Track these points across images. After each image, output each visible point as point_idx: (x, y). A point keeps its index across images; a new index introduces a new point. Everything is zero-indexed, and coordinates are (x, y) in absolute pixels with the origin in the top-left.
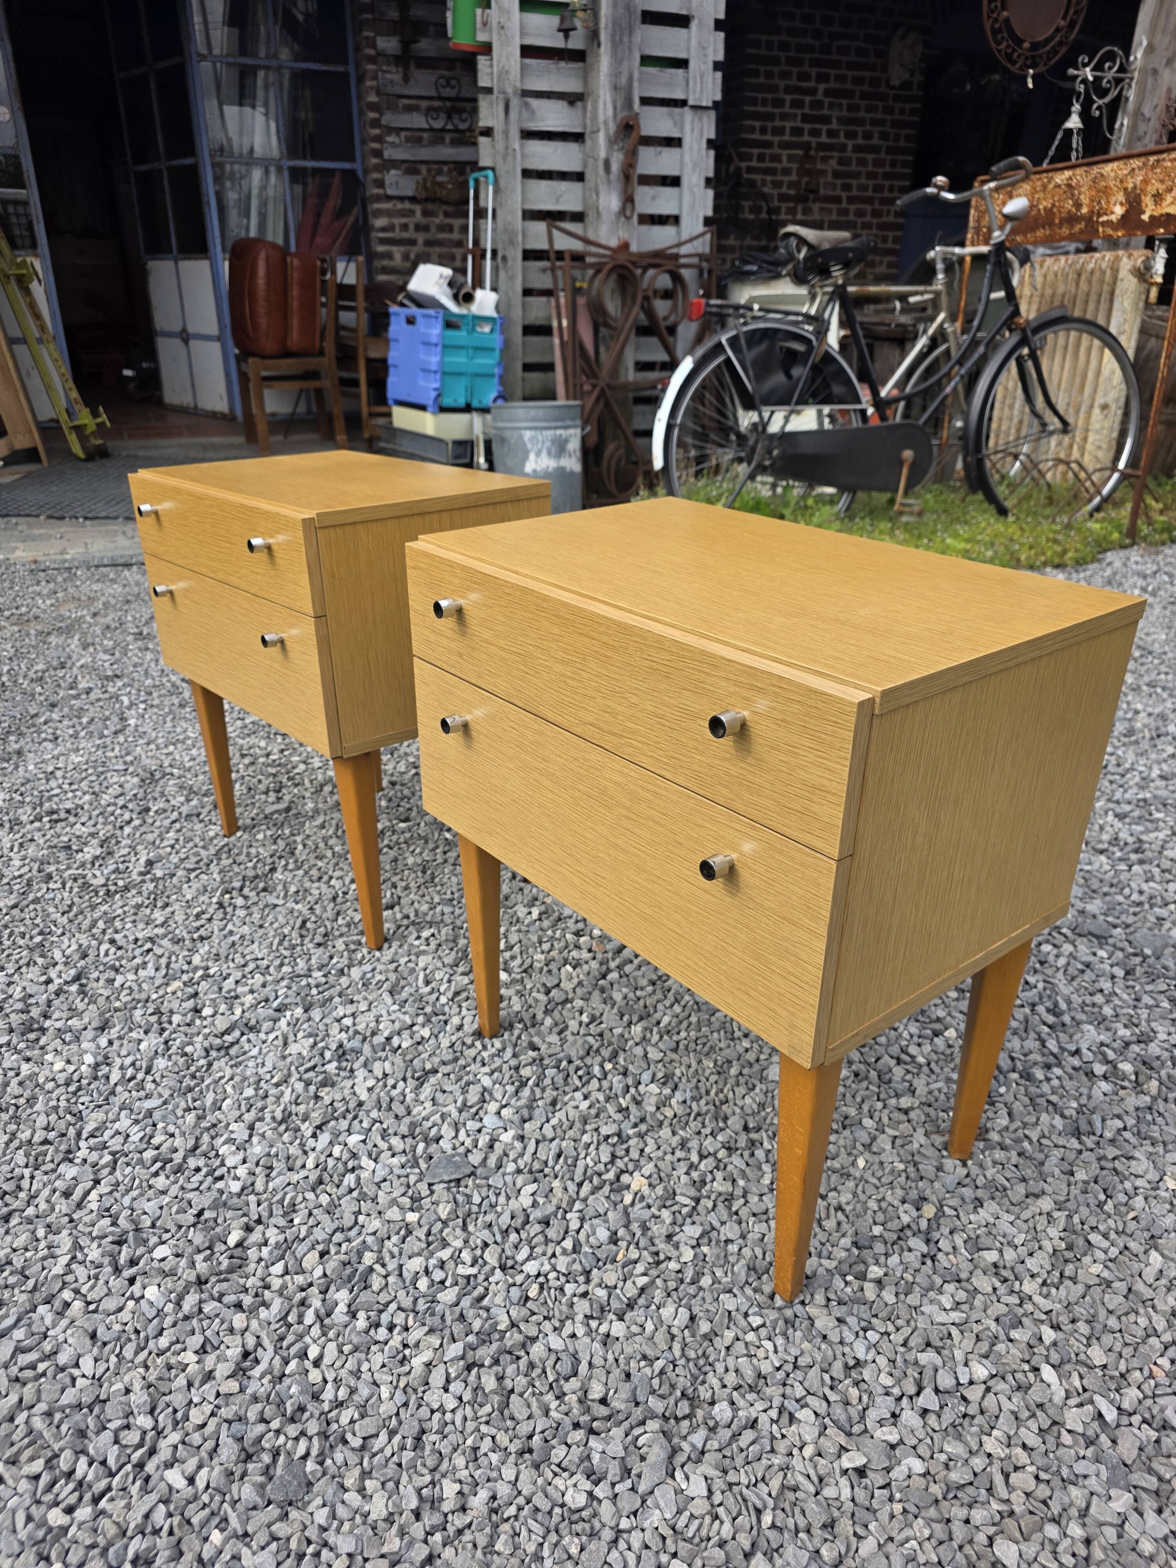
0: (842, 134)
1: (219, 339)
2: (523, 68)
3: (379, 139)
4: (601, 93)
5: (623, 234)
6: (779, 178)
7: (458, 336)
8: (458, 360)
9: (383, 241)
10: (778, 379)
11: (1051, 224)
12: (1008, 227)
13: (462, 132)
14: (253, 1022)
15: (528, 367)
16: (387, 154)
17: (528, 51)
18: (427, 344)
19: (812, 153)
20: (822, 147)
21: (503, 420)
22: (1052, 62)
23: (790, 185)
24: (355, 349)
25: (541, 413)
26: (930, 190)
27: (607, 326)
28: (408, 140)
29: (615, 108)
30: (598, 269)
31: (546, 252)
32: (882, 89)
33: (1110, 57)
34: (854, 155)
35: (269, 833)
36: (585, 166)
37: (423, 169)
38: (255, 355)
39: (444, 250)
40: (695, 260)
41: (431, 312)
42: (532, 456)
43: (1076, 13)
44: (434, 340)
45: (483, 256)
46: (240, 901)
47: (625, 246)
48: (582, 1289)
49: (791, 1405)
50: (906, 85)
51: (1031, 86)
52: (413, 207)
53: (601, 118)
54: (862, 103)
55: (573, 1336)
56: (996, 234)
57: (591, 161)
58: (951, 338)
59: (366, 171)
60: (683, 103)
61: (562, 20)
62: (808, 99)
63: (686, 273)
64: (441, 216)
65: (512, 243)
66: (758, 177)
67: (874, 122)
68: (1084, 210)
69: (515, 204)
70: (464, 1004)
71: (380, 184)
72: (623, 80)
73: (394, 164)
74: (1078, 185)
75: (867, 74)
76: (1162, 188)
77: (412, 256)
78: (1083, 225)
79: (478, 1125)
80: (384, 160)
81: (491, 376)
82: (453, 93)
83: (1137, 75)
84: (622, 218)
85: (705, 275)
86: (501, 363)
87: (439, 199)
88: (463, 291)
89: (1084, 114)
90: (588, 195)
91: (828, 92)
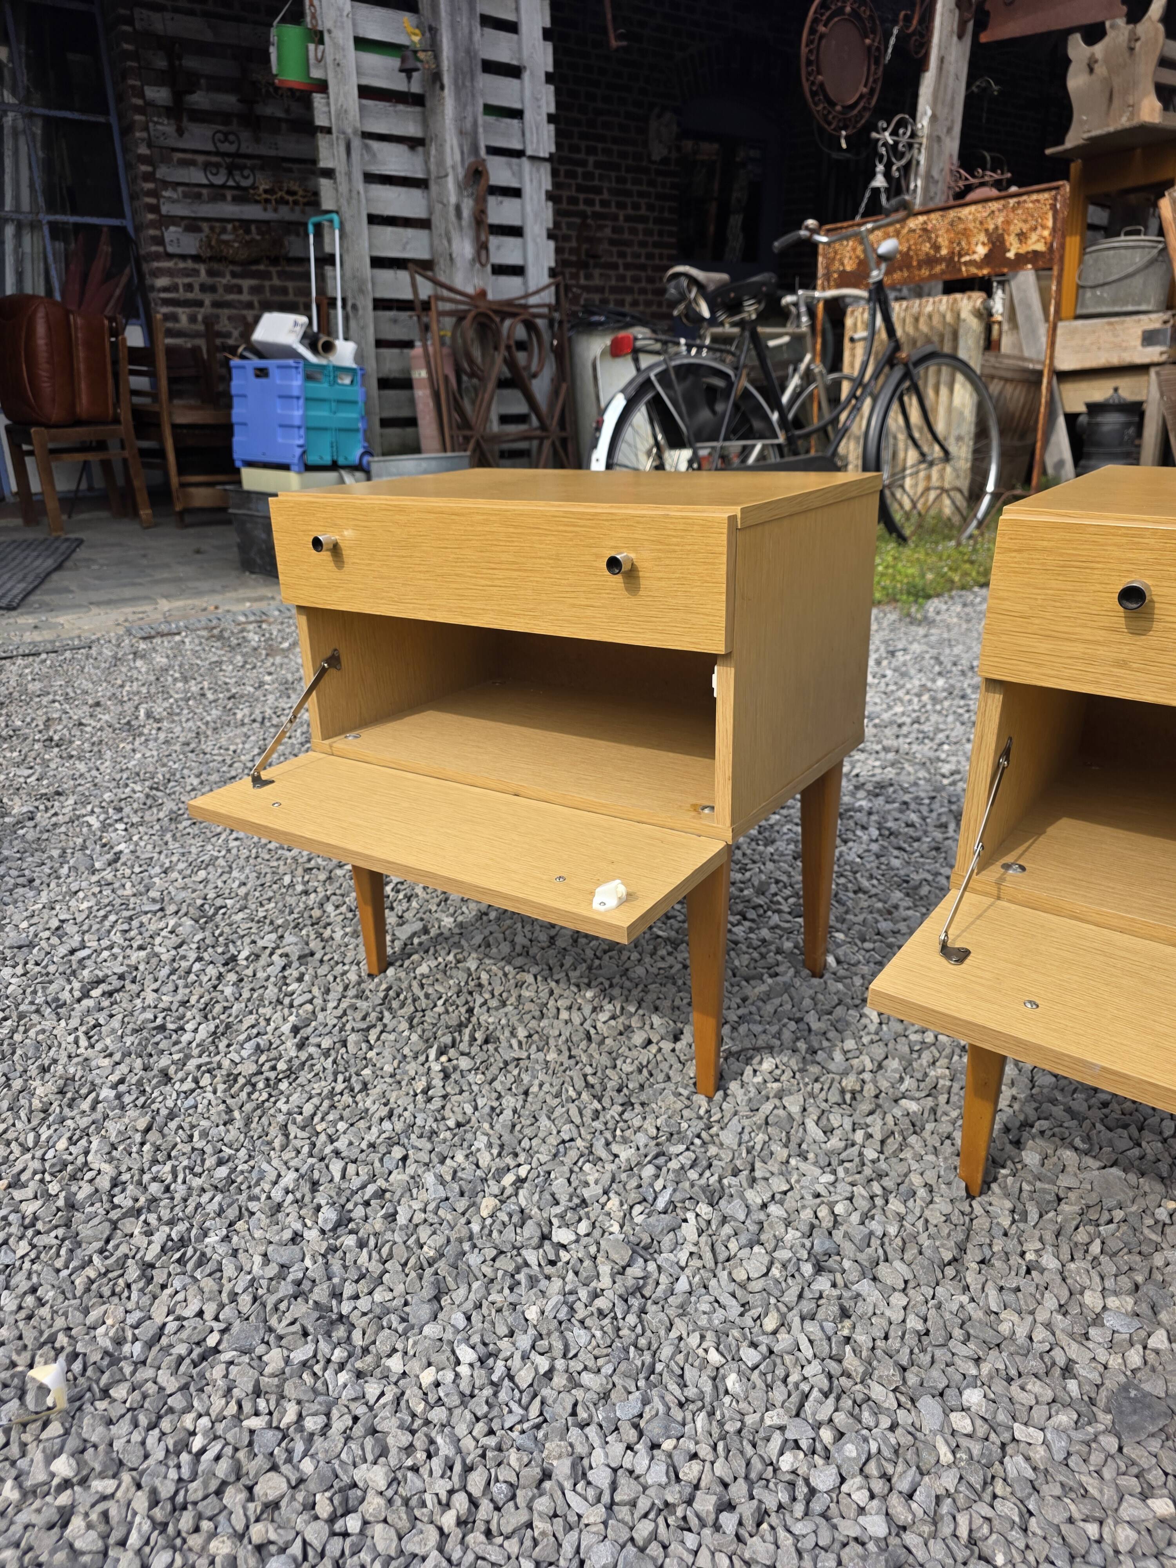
0: (613, 204)
2: (362, 108)
3: (154, 194)
4: (448, 137)
5: (478, 282)
6: (560, 244)
7: (321, 388)
8: (321, 413)
9: (167, 302)
11: (909, 266)
12: (883, 266)
13: (245, 189)
14: (646, 1240)
15: (385, 423)
16: (164, 210)
17: (366, 92)
18: (287, 398)
19: (589, 221)
20: (596, 216)
22: (859, 125)
23: (572, 251)
24: (157, 415)
26: (803, 233)
27: (472, 375)
28: (185, 195)
29: (462, 153)
30: (461, 317)
32: (644, 163)
33: (902, 123)
34: (627, 225)
35: (433, 964)
36: (431, 211)
37: (205, 226)
38: (38, 424)
39: (234, 312)
40: (545, 310)
41: (291, 362)
43: (875, 81)
44: (296, 393)
45: (332, 305)
46: (464, 1063)
47: (483, 294)
50: (665, 161)
51: (844, 146)
52: (196, 266)
53: (449, 162)
54: (629, 176)
56: (875, 273)
57: (438, 207)
58: (818, 378)
59: (138, 228)
60: (519, 154)
61: (403, 61)
62: (580, 170)
63: (541, 323)
64: (228, 277)
65: (361, 291)
67: (641, 194)
68: (944, 252)
69: (362, 250)
70: (907, 1154)
71: (160, 241)
72: (468, 125)
73: (173, 220)
74: (935, 229)
75: (630, 149)
76: (1025, 227)
77: (200, 318)
78: (944, 266)
80: (161, 216)
81: (357, 430)
82: (232, 149)
83: (924, 141)
84: (478, 265)
85: (556, 325)
86: (367, 415)
87: (226, 258)
88: (323, 339)
89: (887, 175)
90: (436, 242)
91: (598, 165)
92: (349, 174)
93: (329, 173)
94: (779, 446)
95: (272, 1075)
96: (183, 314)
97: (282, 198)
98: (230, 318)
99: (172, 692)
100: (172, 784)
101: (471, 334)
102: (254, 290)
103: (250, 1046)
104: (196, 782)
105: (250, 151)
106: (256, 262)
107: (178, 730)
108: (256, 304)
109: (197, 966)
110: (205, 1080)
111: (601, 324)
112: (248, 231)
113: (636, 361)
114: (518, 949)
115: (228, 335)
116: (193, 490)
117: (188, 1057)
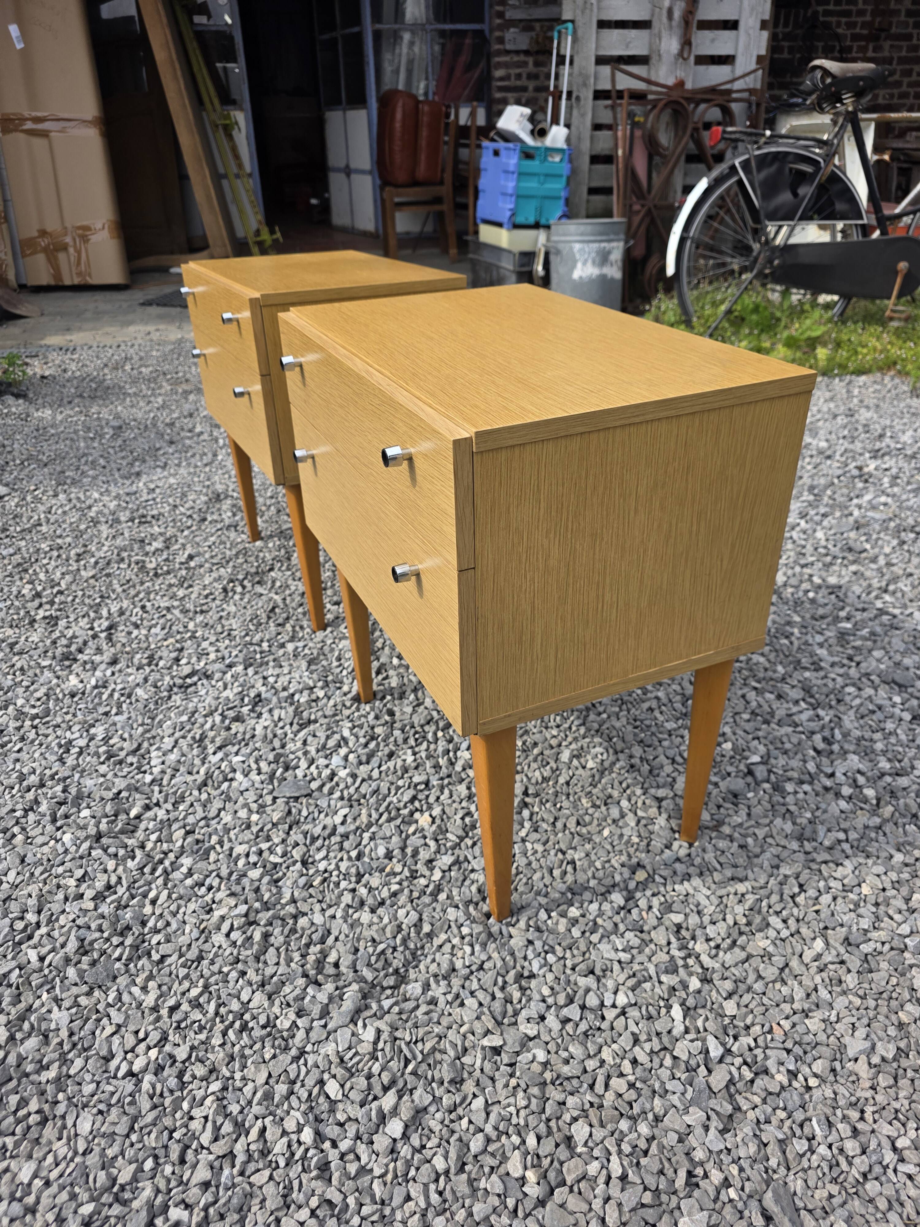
1: (370, 172)
3: (502, 2)
5: (680, 74)
6: (853, 19)
7: (533, 165)
8: (531, 185)
9: (500, 90)
10: (786, 197)
15: (592, 191)
16: (508, 15)
18: (506, 172)
21: (560, 235)
25: (589, 228)
28: (526, 2)
30: (655, 104)
31: (609, 92)
36: (653, 15)
37: (537, 26)
38: (392, 185)
40: (745, 95)
41: (511, 145)
42: (579, 265)
44: (512, 168)
45: (560, 97)
47: (681, 84)
48: (351, 886)
49: (464, 994)
52: (526, 59)
55: (334, 917)
57: (657, 10)
59: (492, 30)
63: (734, 106)
65: (585, 85)
66: (833, 19)
69: (590, 50)
71: (501, 41)
73: (513, 23)
79: (326, 762)
80: (505, 20)
81: (558, 198)
84: (681, 59)
86: (572, 186)
88: (538, 127)
90: (653, 40)
94: (863, 226)
96: (511, 99)
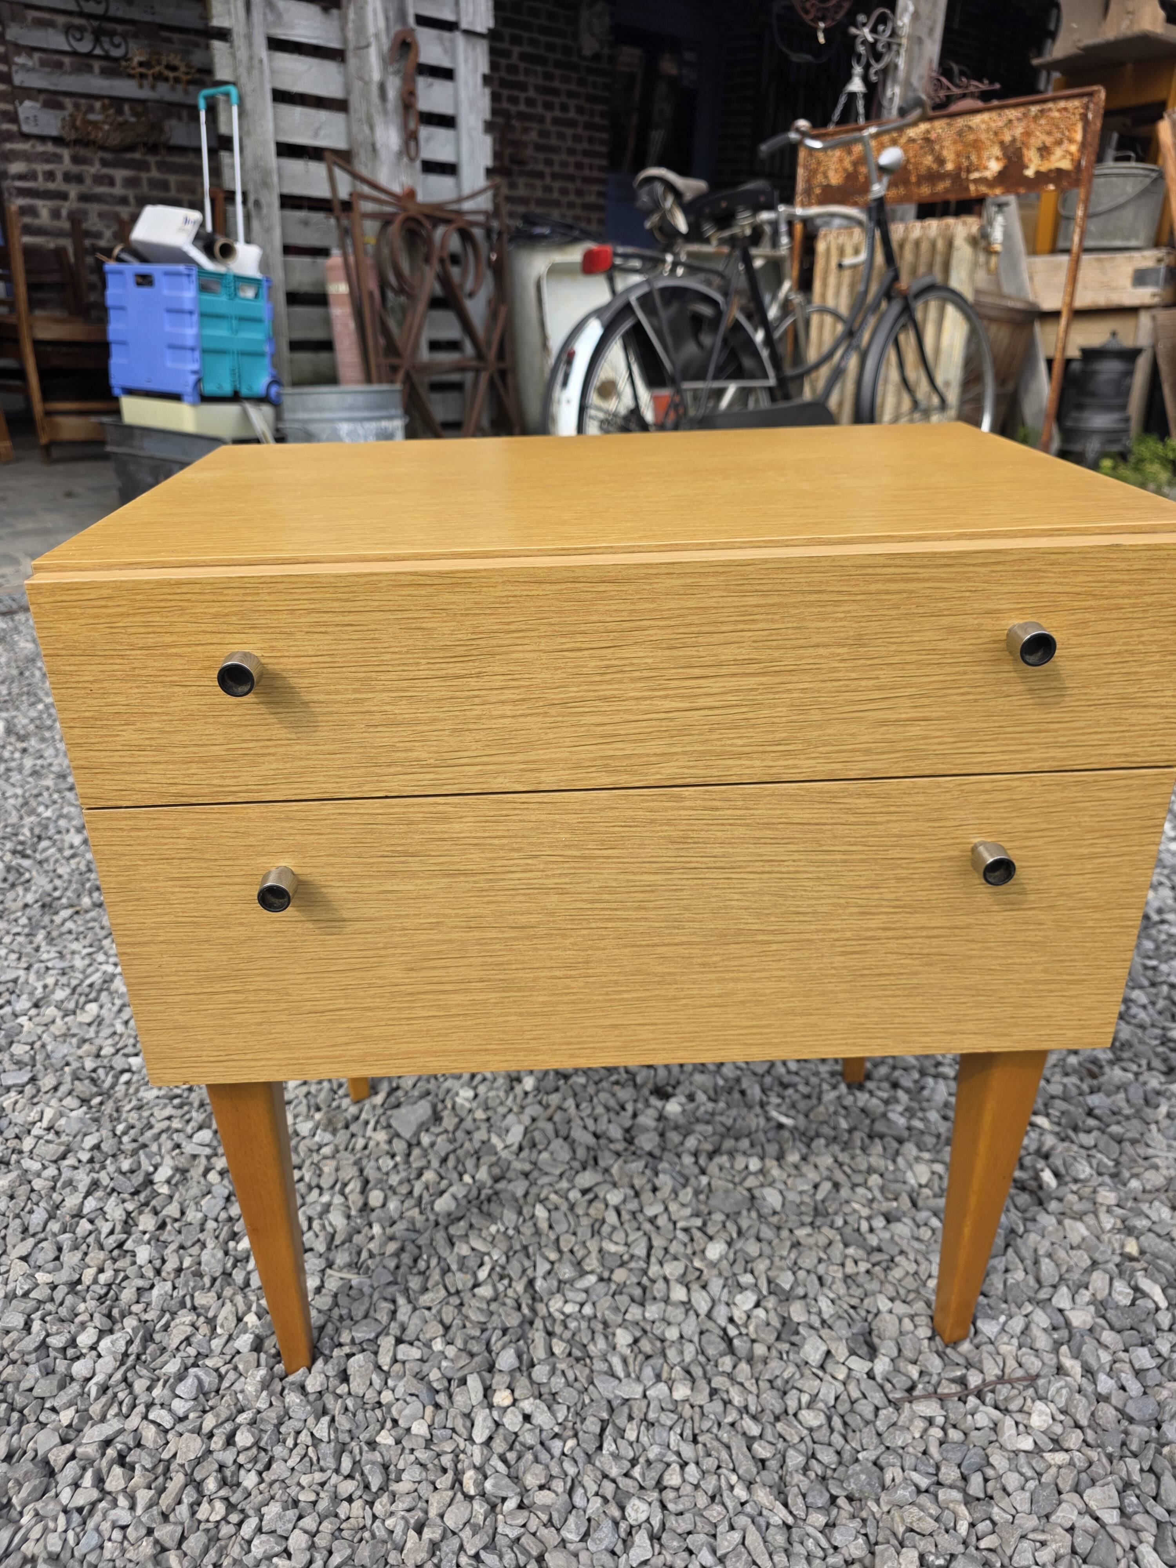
0: (540, 104)
3: (5, 59)
5: (406, 179)
7: (219, 301)
8: (220, 332)
9: (23, 192)
12: (885, 180)
13: (116, 60)
15: (295, 346)
16: (18, 79)
18: (177, 312)
20: (522, 116)
21: (305, 409)
22: (838, 18)
24: (15, 328)
25: (360, 399)
26: (793, 136)
27: (401, 291)
28: (43, 63)
29: (387, 19)
30: (386, 221)
32: (575, 59)
33: (883, 19)
34: (554, 128)
36: (348, 91)
37: (68, 102)
39: (104, 208)
40: (481, 218)
41: (181, 268)
44: (188, 306)
45: (229, 200)
47: (411, 194)
50: (597, 57)
51: (822, 39)
52: (58, 150)
53: (371, 30)
54: (558, 72)
56: (875, 188)
57: (357, 85)
58: (798, 310)
60: (452, 27)
63: (478, 233)
64: (97, 165)
65: (266, 184)
67: (570, 94)
68: (949, 166)
69: (266, 134)
71: (13, 118)
73: (28, 93)
74: (939, 139)
75: (558, 41)
76: (1048, 141)
77: (64, 212)
78: (948, 183)
80: (15, 87)
81: (261, 355)
82: (99, 9)
83: (904, 41)
84: (405, 160)
85: (495, 237)
86: (273, 338)
87: (94, 143)
88: (220, 241)
89: (865, 79)
90: (355, 129)
91: (523, 57)
92: (249, 37)
93: (223, 35)
94: (770, 390)
95: (228, 1457)
96: (44, 207)
97: (160, 73)
98: (101, 215)
99: (41, 694)
100: (44, 844)
101: (398, 243)
102: (130, 183)
103: (186, 1388)
104: (77, 840)
105: (120, 14)
106: (132, 148)
107: (49, 752)
108: (132, 200)
109: (91, 1204)
110: (115, 1480)
111: (543, 237)
112: (120, 112)
113: (611, 280)
114: (581, 1153)
115: (98, 235)
116: (61, 420)
117: (85, 1416)
